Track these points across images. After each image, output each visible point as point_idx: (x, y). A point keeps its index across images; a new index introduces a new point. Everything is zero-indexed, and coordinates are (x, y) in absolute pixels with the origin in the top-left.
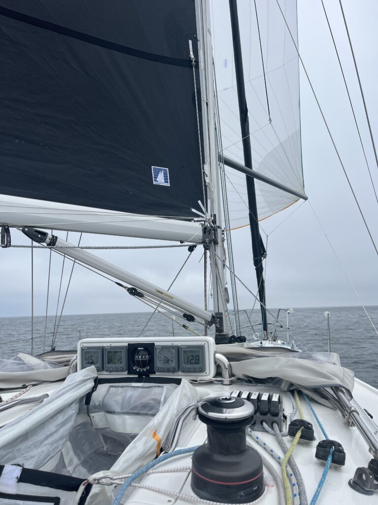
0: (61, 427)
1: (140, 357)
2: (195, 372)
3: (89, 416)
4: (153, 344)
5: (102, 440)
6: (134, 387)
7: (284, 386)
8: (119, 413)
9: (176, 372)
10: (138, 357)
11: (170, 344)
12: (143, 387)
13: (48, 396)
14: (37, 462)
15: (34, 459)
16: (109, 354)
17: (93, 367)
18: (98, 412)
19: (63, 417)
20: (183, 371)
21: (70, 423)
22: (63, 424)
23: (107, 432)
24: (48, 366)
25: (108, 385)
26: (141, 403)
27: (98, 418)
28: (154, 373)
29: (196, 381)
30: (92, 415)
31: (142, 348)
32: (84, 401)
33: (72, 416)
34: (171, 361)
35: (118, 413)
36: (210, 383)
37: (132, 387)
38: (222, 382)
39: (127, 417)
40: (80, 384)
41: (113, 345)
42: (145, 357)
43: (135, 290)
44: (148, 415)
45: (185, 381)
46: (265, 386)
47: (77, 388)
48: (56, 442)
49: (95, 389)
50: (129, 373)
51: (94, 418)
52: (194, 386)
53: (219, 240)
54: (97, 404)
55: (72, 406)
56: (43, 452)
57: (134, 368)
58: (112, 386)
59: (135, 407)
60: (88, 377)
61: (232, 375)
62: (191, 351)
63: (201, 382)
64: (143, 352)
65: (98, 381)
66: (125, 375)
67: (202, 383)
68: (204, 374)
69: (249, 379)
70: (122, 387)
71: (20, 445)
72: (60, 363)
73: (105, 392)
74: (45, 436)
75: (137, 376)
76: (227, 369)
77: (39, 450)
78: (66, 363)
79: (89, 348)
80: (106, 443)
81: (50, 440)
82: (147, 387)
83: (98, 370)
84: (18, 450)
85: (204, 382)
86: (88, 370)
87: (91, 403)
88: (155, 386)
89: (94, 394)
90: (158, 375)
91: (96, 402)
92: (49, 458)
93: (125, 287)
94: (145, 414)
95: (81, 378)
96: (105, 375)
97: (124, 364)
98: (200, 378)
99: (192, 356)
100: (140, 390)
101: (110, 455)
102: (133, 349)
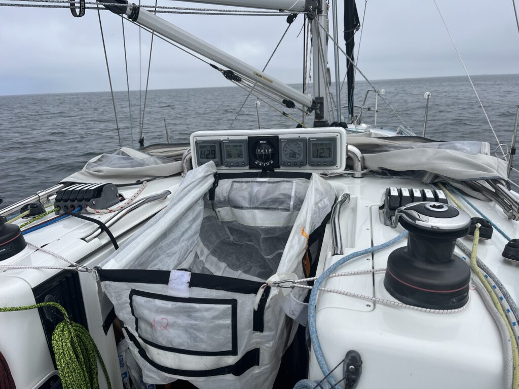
0: (193, 223)
1: (263, 151)
2: (325, 165)
3: (214, 210)
4: (278, 136)
5: (228, 232)
6: (260, 182)
7: (426, 179)
8: (248, 208)
9: (304, 166)
10: (260, 151)
11: (296, 136)
12: (269, 182)
13: (170, 193)
14: (179, 257)
15: (176, 255)
16: (227, 148)
17: (212, 162)
18: (224, 207)
19: (193, 214)
20: (312, 165)
21: (200, 219)
22: (194, 220)
23: (234, 225)
24: (159, 161)
25: (231, 180)
26: (271, 198)
27: (224, 213)
28: (279, 167)
29: (326, 175)
30: (217, 210)
31: (265, 142)
32: (208, 196)
33: (200, 212)
34: (299, 154)
35: (246, 208)
36: (340, 176)
37: (257, 182)
38: (353, 176)
39: (256, 211)
40: (202, 180)
41: (231, 138)
42: (268, 151)
43: (232, 73)
44: (278, 209)
45: (316, 176)
46: (400, 178)
47: (200, 184)
48: (192, 237)
49: (216, 184)
50: (250, 168)
51: (221, 213)
52: (326, 180)
53: (324, 8)
54: (222, 199)
55: (198, 202)
56: (182, 247)
57: (256, 163)
58: (235, 182)
59: (265, 202)
60: (209, 173)
61: (364, 168)
62: (322, 144)
63: (331, 175)
64: (266, 145)
65: (218, 177)
66: (246, 170)
67: (332, 177)
68: (335, 167)
69: (384, 171)
70: (247, 182)
71: (161, 243)
72: (169, 157)
73: (229, 188)
74: (182, 232)
75: (261, 171)
76: (359, 161)
77: (179, 246)
78: (178, 158)
79: (204, 142)
80: (232, 234)
81: (187, 236)
82: (273, 182)
83: (217, 165)
84: (160, 248)
85: (334, 175)
86: (208, 165)
87: (215, 199)
88: (284, 181)
89: (217, 189)
90: (282, 170)
91: (221, 197)
92: (188, 252)
93: (221, 70)
94: (275, 209)
95: (202, 175)
96: (224, 170)
97: (245, 158)
98: (330, 172)
99: (321, 149)
100: (267, 185)
101: (235, 244)
102: (253, 142)
